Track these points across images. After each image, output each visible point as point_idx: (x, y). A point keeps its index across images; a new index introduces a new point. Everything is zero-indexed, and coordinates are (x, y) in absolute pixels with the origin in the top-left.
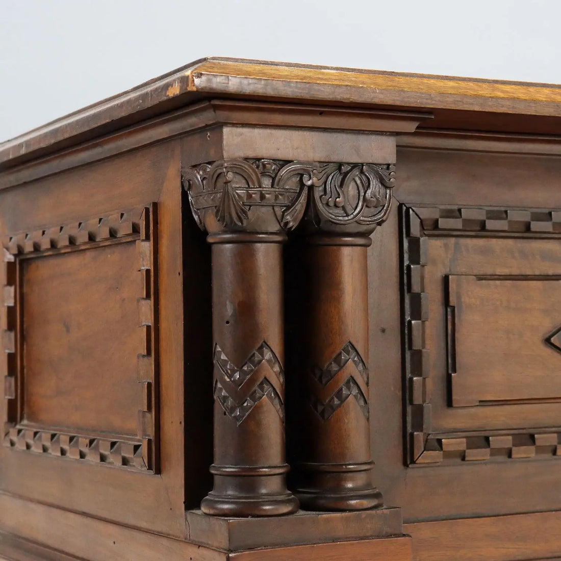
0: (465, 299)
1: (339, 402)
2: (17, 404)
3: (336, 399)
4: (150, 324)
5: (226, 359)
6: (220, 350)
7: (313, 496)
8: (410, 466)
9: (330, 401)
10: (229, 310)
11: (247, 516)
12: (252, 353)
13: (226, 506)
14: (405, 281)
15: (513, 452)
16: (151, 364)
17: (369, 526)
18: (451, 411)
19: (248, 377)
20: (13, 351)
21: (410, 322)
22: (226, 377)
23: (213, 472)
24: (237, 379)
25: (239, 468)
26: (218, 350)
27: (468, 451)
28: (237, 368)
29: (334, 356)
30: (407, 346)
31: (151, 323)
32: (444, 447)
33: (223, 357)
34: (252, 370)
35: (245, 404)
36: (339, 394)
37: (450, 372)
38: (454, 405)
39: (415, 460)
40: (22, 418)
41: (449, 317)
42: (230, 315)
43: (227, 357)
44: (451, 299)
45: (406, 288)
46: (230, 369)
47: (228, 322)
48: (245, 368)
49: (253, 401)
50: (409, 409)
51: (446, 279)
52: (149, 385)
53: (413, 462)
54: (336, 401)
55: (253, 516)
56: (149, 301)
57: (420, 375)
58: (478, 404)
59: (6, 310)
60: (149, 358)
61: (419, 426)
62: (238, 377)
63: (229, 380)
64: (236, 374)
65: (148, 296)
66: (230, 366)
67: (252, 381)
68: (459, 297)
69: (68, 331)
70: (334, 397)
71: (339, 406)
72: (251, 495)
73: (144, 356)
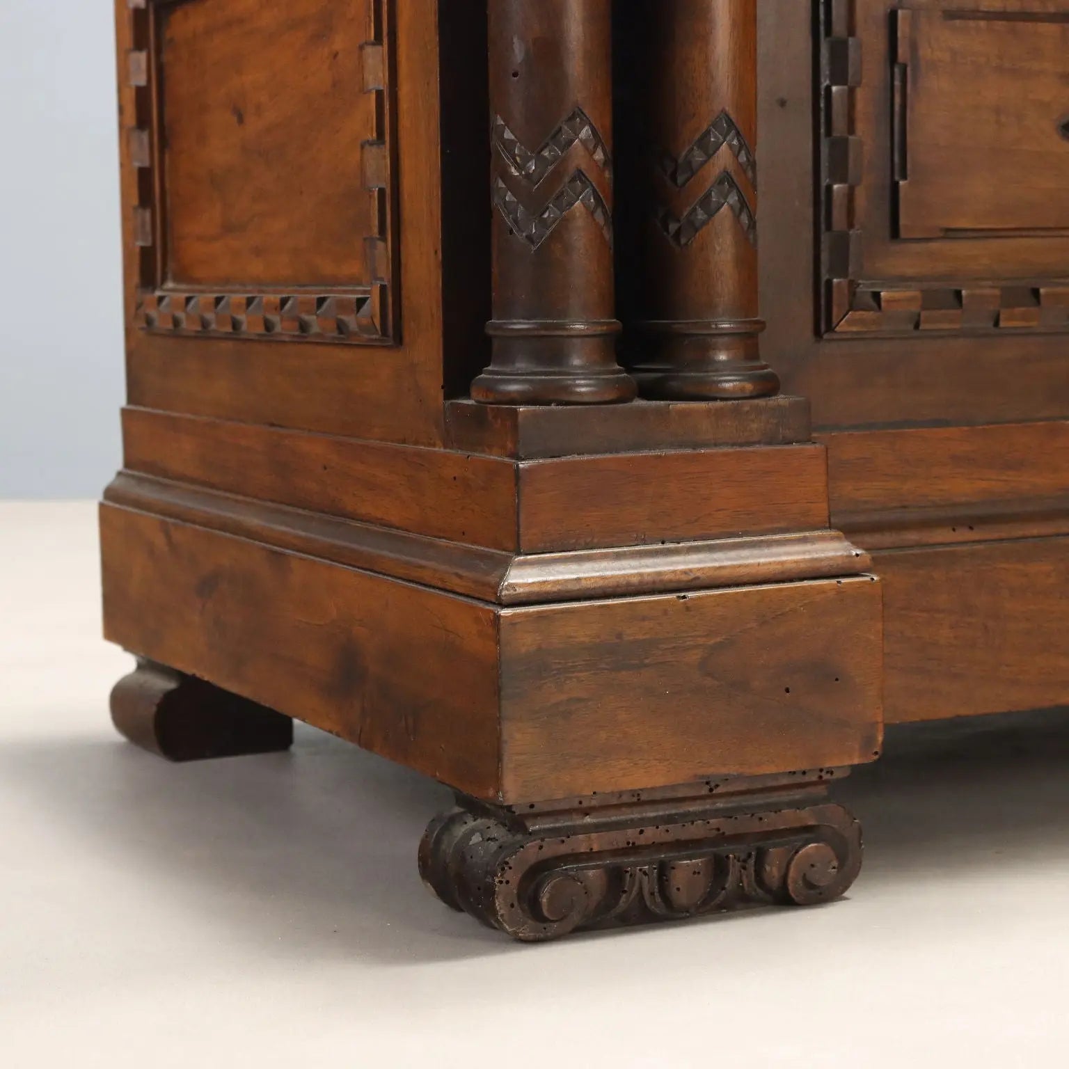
0: (925, 52)
1: (705, 216)
2: (155, 255)
3: (700, 211)
4: (381, 88)
5: (513, 137)
6: (502, 123)
7: (660, 375)
8: (826, 336)
9: (690, 214)
10: (518, 52)
11: (549, 404)
12: (556, 128)
13: (514, 387)
14: (822, 17)
15: (1002, 317)
16: (384, 157)
17: (754, 426)
18: (896, 247)
19: (551, 168)
20: (147, 164)
21: (828, 89)
22: (513, 170)
23: (491, 332)
24: (531, 172)
25: (536, 323)
26: (498, 123)
27: (924, 314)
28: (532, 152)
29: (697, 136)
30: (822, 131)
31: (383, 84)
32: (883, 304)
33: (508, 135)
34: (556, 158)
35: (546, 216)
36: (705, 202)
37: (897, 178)
38: (903, 234)
39: (834, 325)
40: (164, 280)
41: (897, 83)
42: (519, 61)
43: (514, 134)
44: (900, 51)
45: (822, 28)
46: (519, 156)
47: (515, 75)
48: (546, 153)
49: (559, 209)
50: (825, 237)
51: (892, 17)
52: (382, 192)
53: (830, 328)
54: (701, 215)
55: (559, 403)
56: (379, 48)
57: (843, 180)
58: (941, 234)
59: (133, 93)
60: (381, 146)
61: (840, 267)
62: (534, 168)
63: (517, 174)
64: (530, 163)
65: (378, 39)
66: (520, 149)
67: (557, 175)
68: (914, 47)
69: (241, 120)
70: (697, 207)
71: (704, 223)
72: (556, 369)
73: (371, 144)
